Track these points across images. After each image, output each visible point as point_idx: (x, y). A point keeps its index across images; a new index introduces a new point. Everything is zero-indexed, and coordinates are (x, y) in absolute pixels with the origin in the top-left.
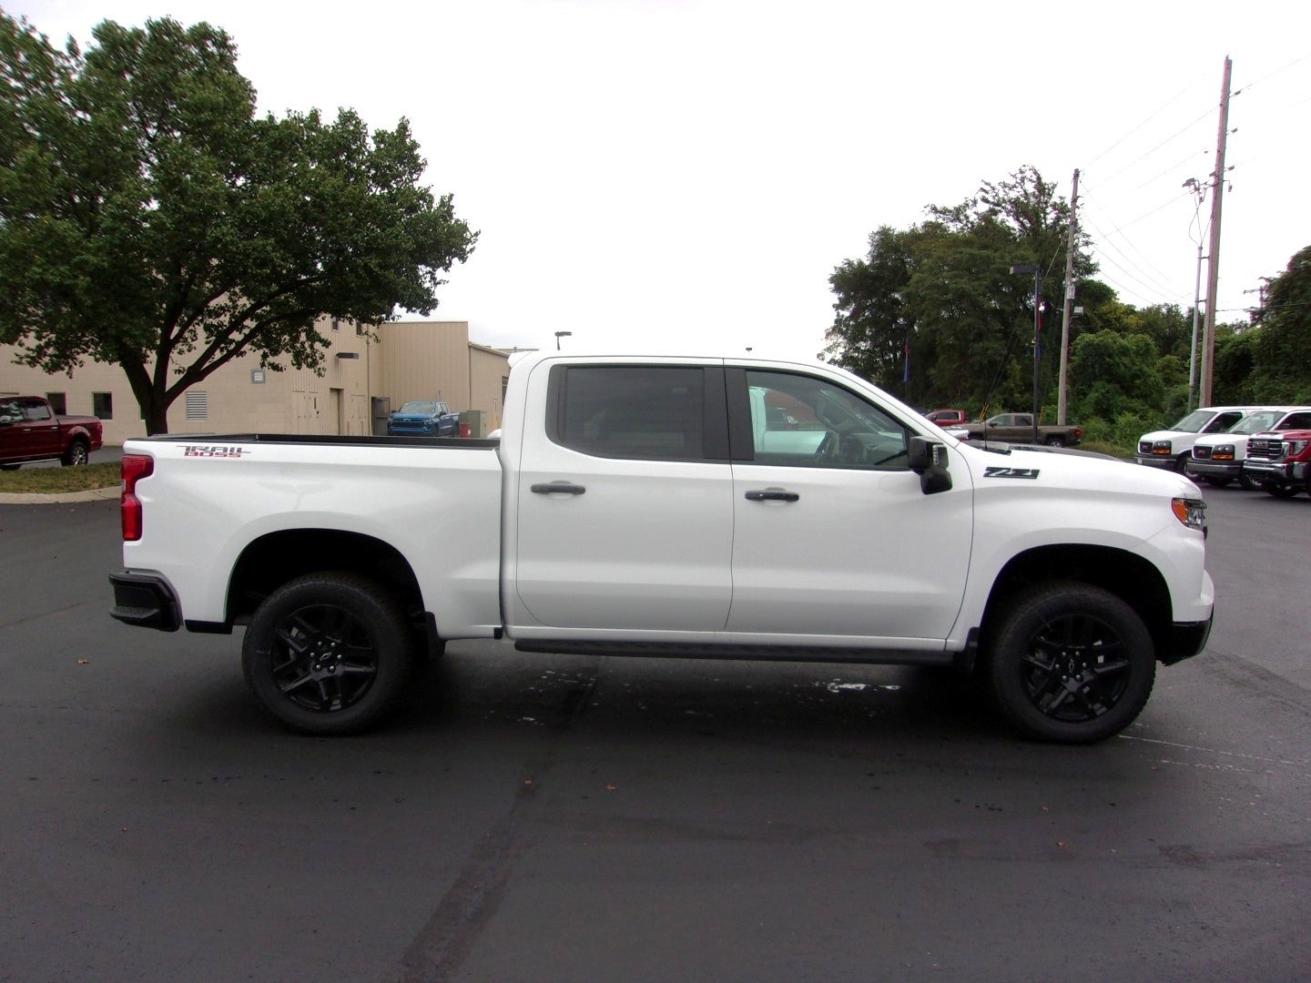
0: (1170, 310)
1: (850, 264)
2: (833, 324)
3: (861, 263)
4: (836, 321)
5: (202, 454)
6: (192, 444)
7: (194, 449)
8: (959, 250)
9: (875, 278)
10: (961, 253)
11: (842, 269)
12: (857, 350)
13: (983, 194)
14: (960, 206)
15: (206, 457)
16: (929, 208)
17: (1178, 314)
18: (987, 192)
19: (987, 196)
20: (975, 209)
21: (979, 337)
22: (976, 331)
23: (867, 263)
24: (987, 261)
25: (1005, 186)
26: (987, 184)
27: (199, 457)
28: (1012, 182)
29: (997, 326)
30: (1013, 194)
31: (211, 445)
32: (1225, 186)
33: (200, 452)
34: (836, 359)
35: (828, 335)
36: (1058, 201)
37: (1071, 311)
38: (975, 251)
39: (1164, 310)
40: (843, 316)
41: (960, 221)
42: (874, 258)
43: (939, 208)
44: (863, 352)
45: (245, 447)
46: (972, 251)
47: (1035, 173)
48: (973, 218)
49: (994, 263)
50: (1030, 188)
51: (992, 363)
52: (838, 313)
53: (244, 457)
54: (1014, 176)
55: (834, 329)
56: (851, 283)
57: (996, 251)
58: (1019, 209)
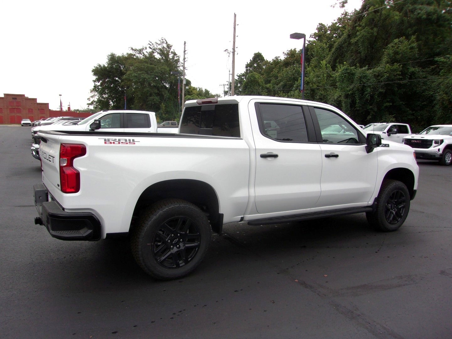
0: (200, 89)
1: (100, 66)
2: (93, 88)
3: (104, 66)
4: (94, 87)
5: (114, 143)
6: (107, 138)
7: (109, 140)
8: (143, 64)
9: (110, 72)
10: (144, 65)
11: (97, 67)
12: (103, 97)
13: (150, 46)
14: (141, 49)
15: (117, 145)
16: (130, 49)
17: (202, 91)
18: (151, 45)
19: (151, 46)
20: (146, 51)
21: (151, 95)
22: (150, 93)
23: (107, 66)
24: (153, 69)
25: (157, 43)
26: (151, 42)
27: (113, 145)
28: (159, 43)
29: (156, 91)
30: (160, 47)
31: (117, 138)
32: (236, 53)
33: (112, 141)
34: (95, 100)
35: (91, 91)
36: (173, 51)
37: (185, 88)
38: (149, 65)
39: (198, 89)
40: (97, 85)
41: (141, 54)
42: (109, 64)
43: (133, 48)
44: (104, 98)
45: (136, 139)
46: (148, 65)
47: (166, 41)
48: (146, 53)
49: (155, 70)
50: (165, 45)
51: (155, 104)
52: (95, 84)
53: (137, 144)
54: (160, 41)
55: (93, 89)
56: (100, 72)
57: (155, 66)
58: (162, 52)
